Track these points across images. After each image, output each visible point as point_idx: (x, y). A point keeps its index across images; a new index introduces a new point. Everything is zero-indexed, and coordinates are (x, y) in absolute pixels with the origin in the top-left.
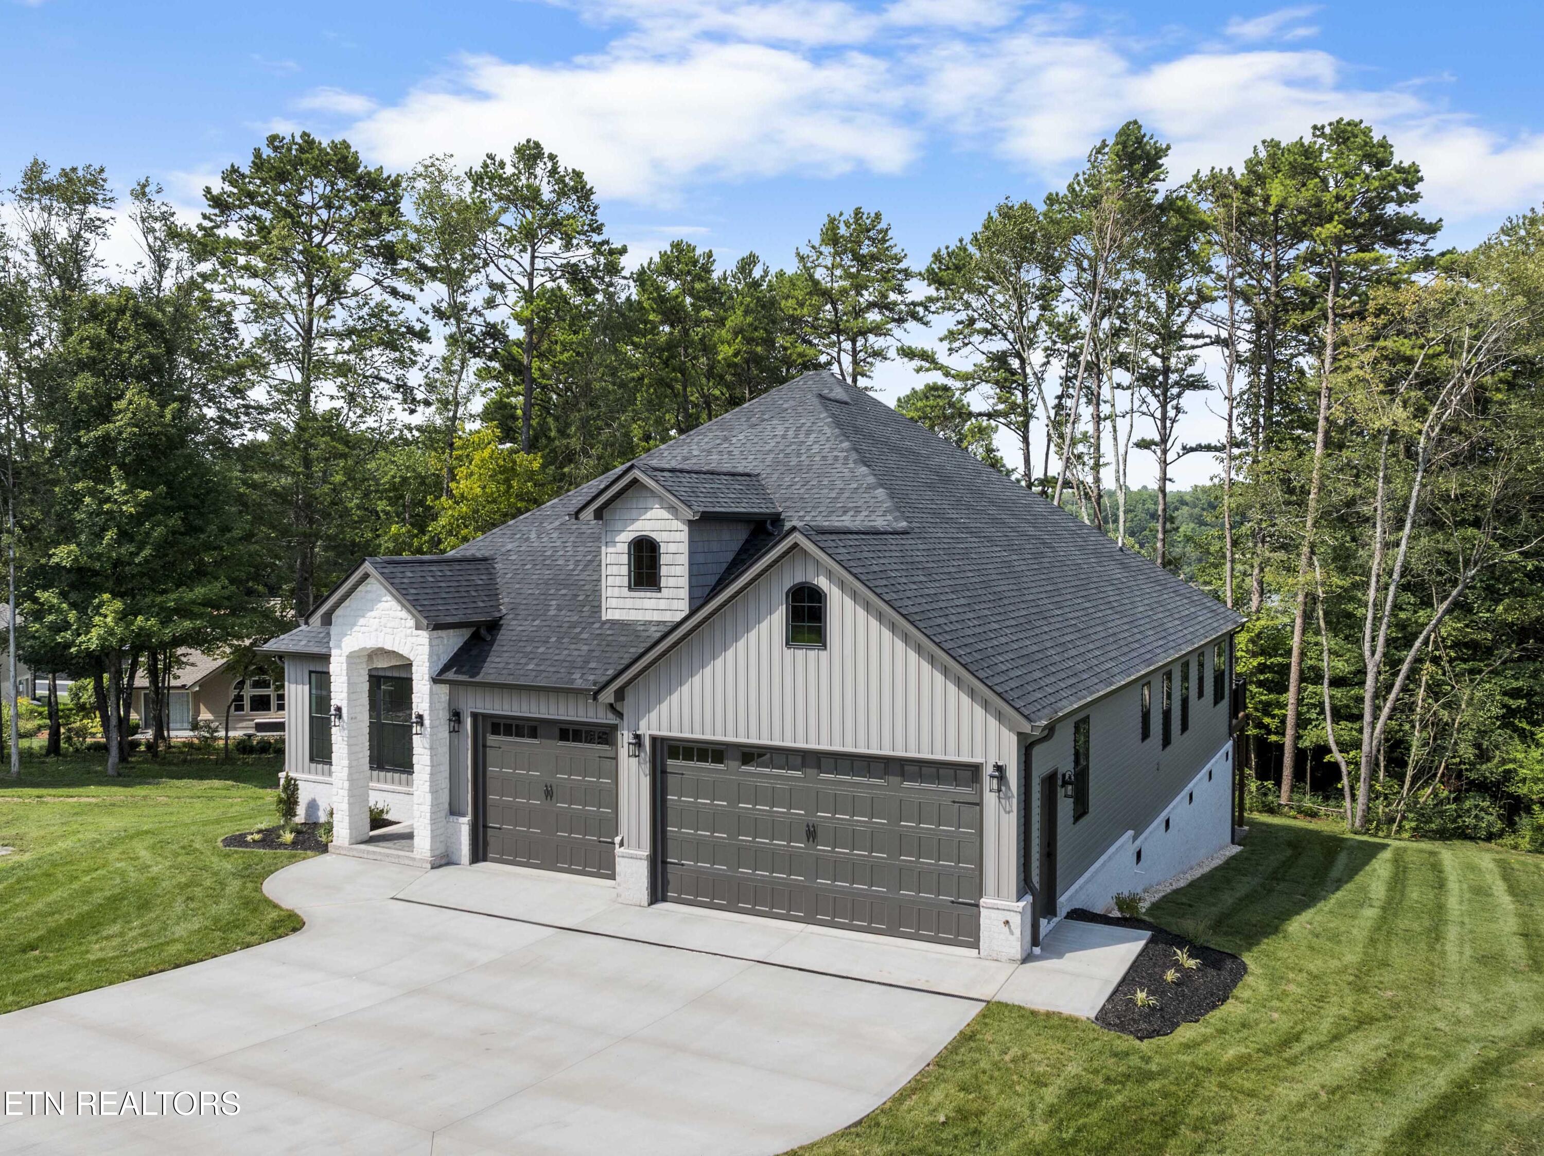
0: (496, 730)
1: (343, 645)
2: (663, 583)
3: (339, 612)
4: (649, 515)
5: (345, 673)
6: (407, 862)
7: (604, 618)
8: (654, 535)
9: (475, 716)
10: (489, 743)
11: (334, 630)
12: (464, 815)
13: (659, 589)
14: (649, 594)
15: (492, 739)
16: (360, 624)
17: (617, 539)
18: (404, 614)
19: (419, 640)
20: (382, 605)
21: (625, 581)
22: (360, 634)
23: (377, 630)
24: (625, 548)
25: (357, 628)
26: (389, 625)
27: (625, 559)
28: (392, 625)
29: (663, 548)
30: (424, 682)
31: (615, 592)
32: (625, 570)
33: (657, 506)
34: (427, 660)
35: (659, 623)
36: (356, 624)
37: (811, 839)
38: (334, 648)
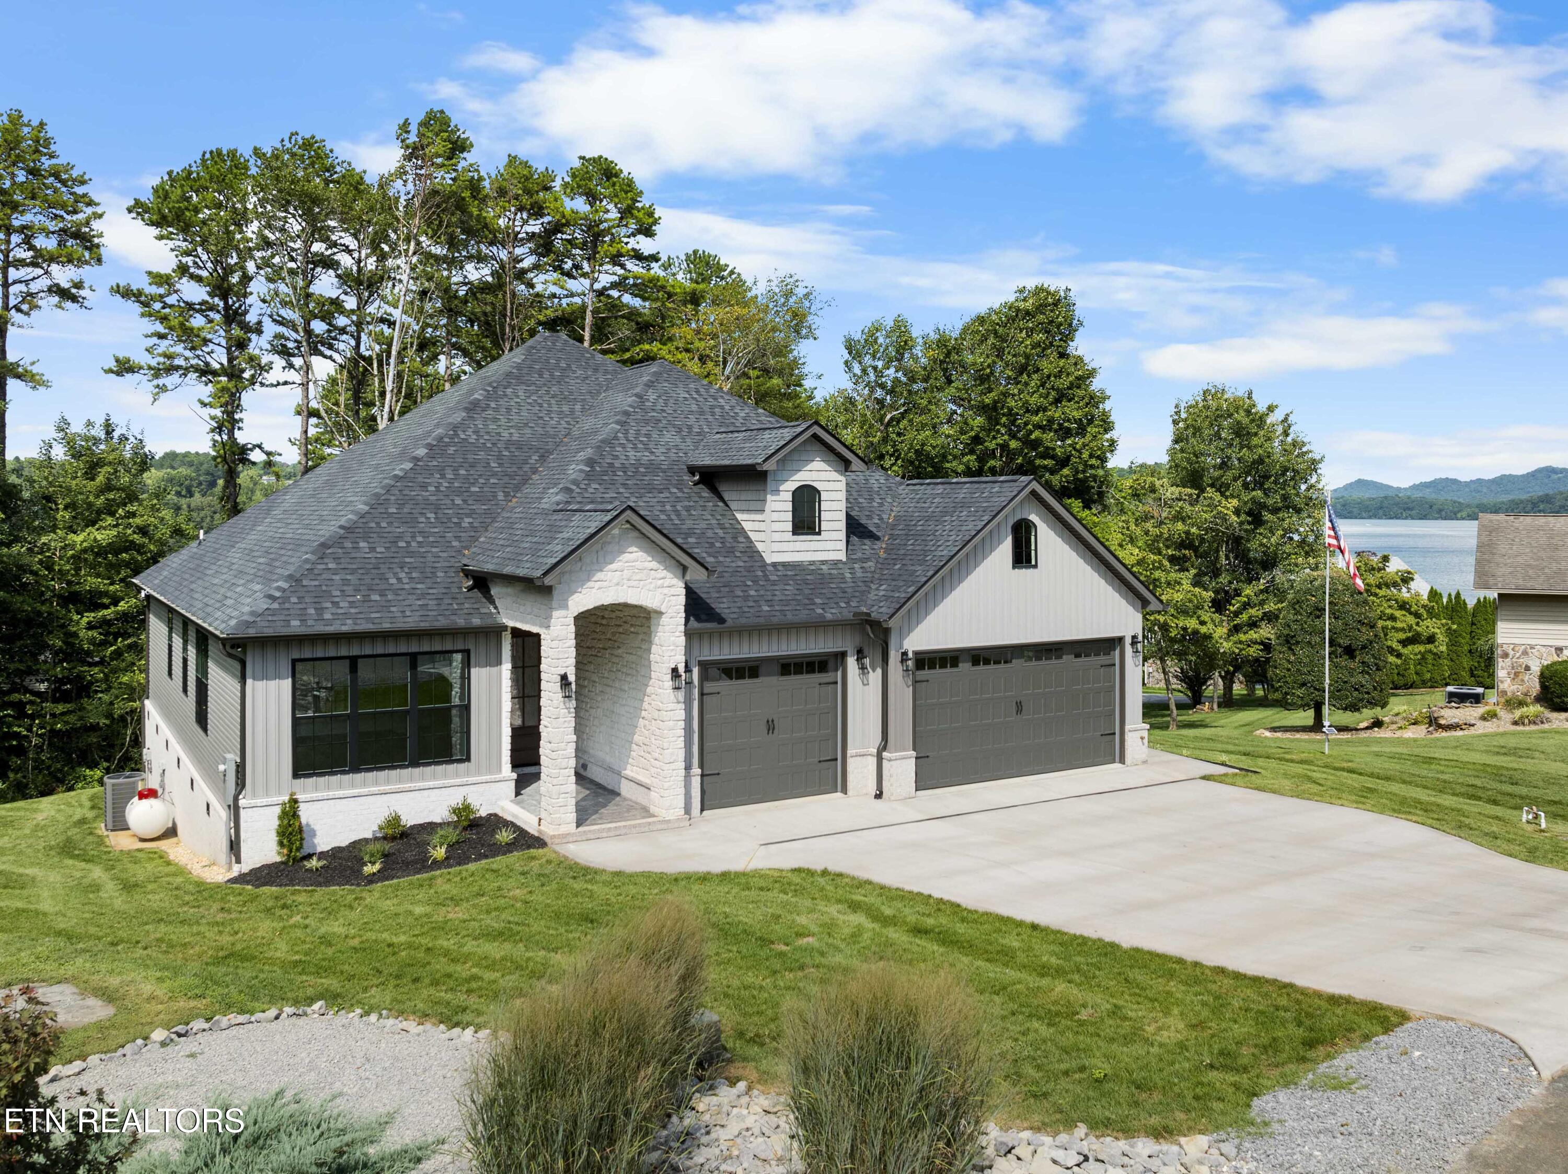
1: (570, 603)
2: (823, 526)
4: (810, 467)
5: (572, 635)
7: (768, 561)
8: (815, 484)
9: (699, 664)
10: (708, 690)
13: (819, 533)
14: (809, 538)
15: (711, 686)
16: (595, 578)
17: (781, 488)
18: (654, 564)
19: (673, 591)
20: (626, 557)
21: (789, 526)
22: (594, 590)
23: (618, 584)
24: (789, 496)
25: (590, 584)
26: (635, 578)
27: (789, 506)
28: (638, 577)
29: (824, 496)
30: (677, 634)
31: (779, 536)
32: (789, 516)
33: (818, 459)
34: (682, 610)
35: (822, 562)
36: (589, 580)
37: (1019, 712)
38: (557, 609)
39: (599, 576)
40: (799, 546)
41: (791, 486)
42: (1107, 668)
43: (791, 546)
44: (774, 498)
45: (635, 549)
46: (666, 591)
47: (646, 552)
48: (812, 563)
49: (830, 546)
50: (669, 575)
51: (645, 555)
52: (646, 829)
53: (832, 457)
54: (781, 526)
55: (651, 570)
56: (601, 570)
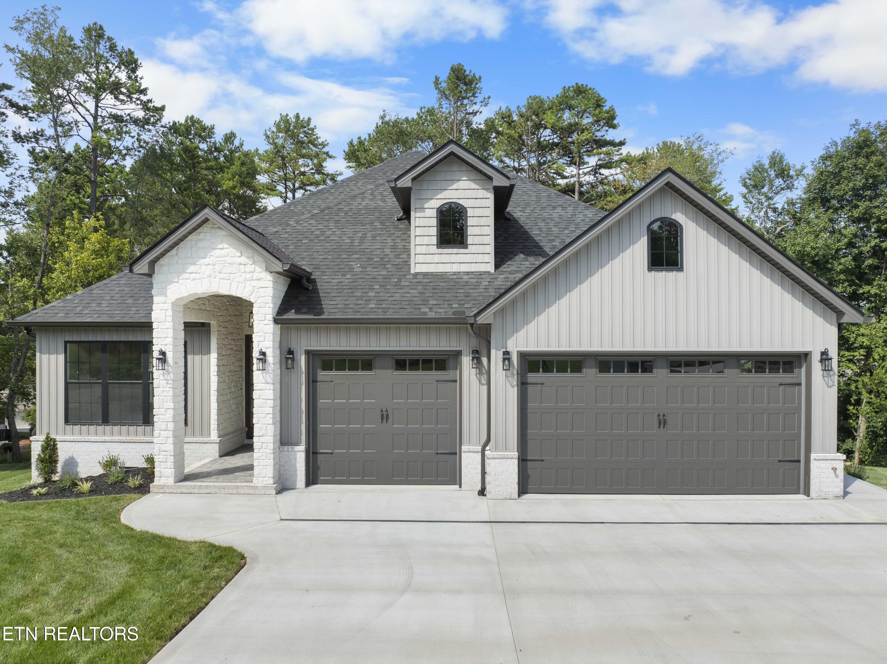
0: (327, 366)
1: (168, 292)
2: (470, 240)
3: (162, 261)
4: (455, 186)
5: (170, 319)
6: (247, 492)
7: (412, 271)
8: (461, 202)
9: (308, 353)
10: (319, 378)
11: (157, 279)
12: (298, 444)
13: (466, 247)
14: (455, 251)
15: (322, 375)
16: (189, 271)
17: (426, 206)
18: (243, 259)
19: (261, 283)
20: (217, 252)
21: (434, 240)
22: (189, 281)
23: (210, 276)
24: (434, 213)
25: (185, 276)
26: (224, 271)
27: (434, 222)
28: (229, 270)
29: (470, 212)
30: (266, 322)
31: (423, 249)
32: (434, 231)
33: (465, 178)
34: (270, 301)
35: (467, 273)
36: (184, 272)
37: (662, 426)
38: (157, 295)
39: (192, 268)
40: (445, 258)
41: (435, 203)
42: (788, 388)
43: (436, 258)
44: (418, 215)
45: (226, 246)
46: (254, 283)
47: (235, 249)
48: (455, 274)
49: (480, 258)
50: (258, 269)
51: (234, 251)
52: (235, 491)
53: (479, 176)
54: (426, 240)
55: (240, 264)
56: (195, 264)
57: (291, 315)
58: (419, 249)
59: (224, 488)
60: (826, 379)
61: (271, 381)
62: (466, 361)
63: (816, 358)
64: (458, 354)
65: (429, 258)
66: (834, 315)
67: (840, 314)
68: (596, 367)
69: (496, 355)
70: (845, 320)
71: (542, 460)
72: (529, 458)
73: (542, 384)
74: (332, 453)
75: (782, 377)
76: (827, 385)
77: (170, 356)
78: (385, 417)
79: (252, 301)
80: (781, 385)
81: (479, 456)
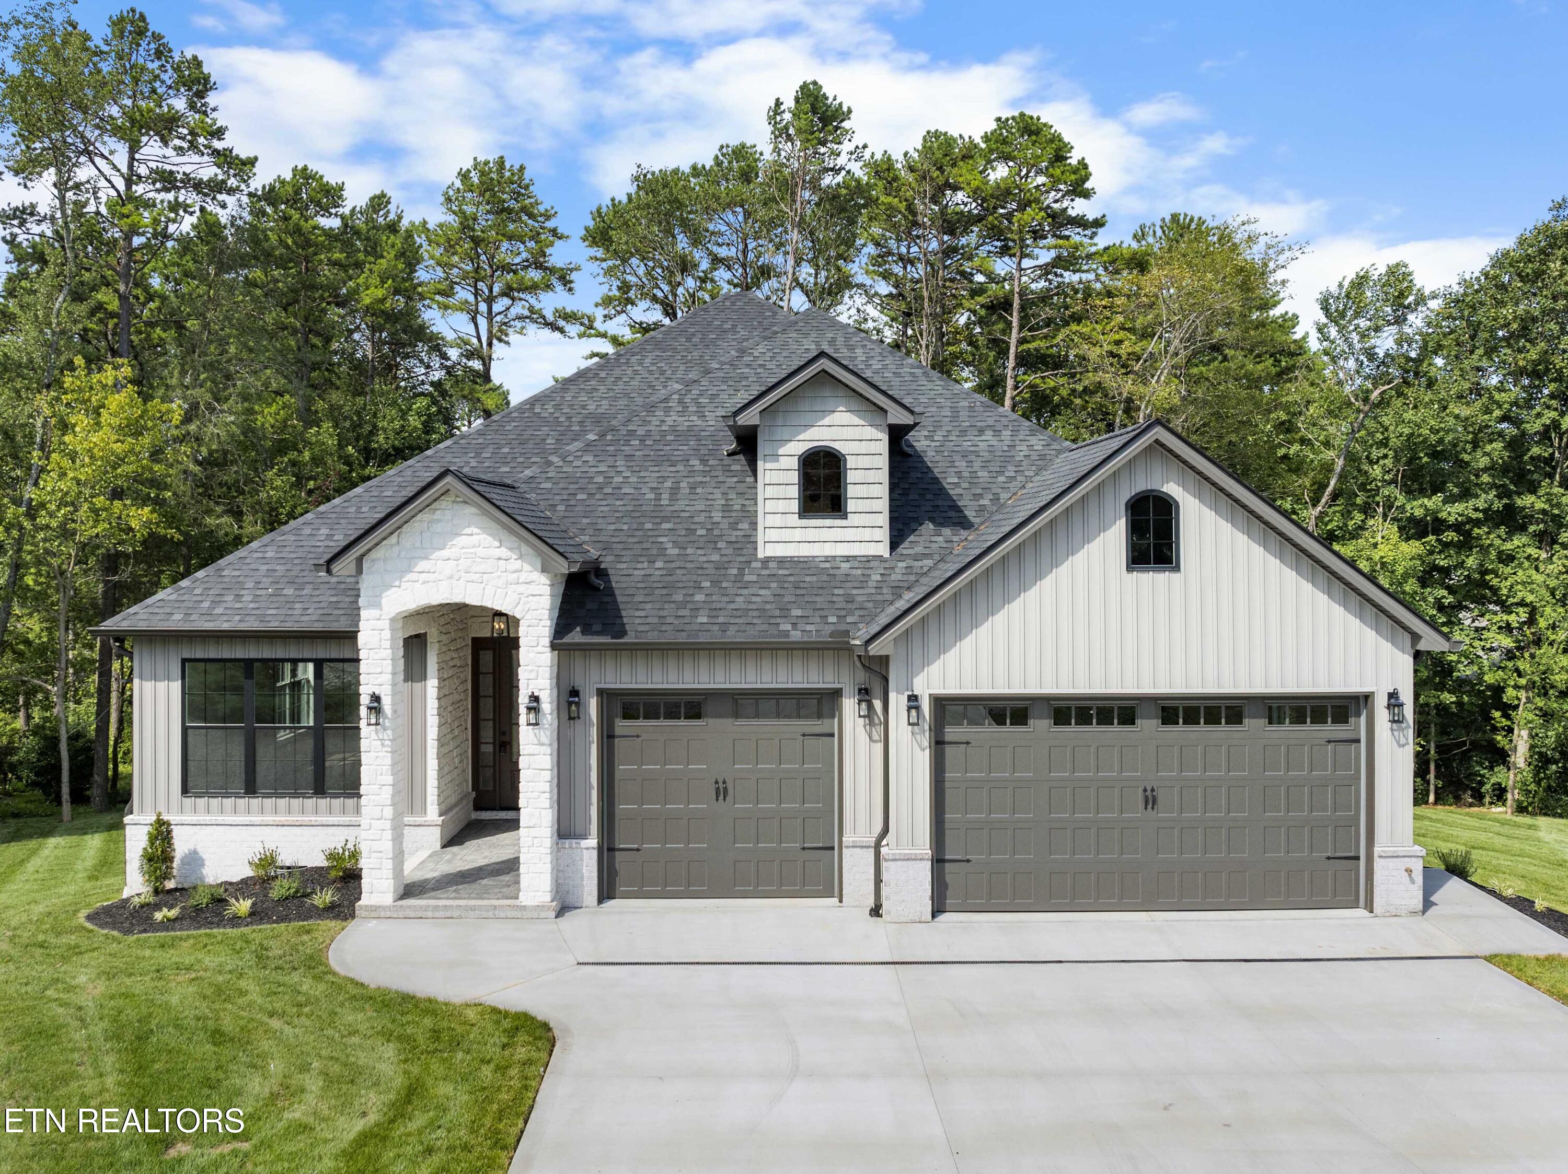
0: (629, 713)
1: (384, 601)
2: (851, 506)
3: (373, 555)
4: (827, 421)
5: (387, 644)
6: (510, 914)
7: (760, 555)
8: (837, 446)
9: (601, 692)
10: (618, 731)
11: (366, 581)
12: (584, 836)
13: (845, 516)
14: (828, 522)
15: (622, 726)
16: (418, 569)
17: (781, 452)
18: (504, 552)
19: (533, 589)
20: (461, 541)
21: (795, 506)
22: (417, 585)
23: (451, 577)
24: (794, 463)
25: (410, 576)
26: (473, 569)
27: (794, 477)
28: (481, 568)
29: (851, 462)
30: (540, 649)
31: (777, 520)
32: (794, 491)
33: (841, 408)
34: (546, 617)
35: (847, 559)
36: (410, 570)
37: (1150, 806)
38: (367, 608)
39: (422, 565)
40: (811, 534)
41: (797, 447)
42: (1341, 747)
43: (798, 535)
44: (769, 465)
45: (476, 530)
46: (521, 588)
47: (490, 535)
48: (827, 559)
49: (867, 534)
50: (527, 567)
51: (490, 539)
52: (490, 914)
53: (865, 406)
54: (781, 506)
55: (499, 559)
56: (426, 558)
57: (576, 636)
58: (771, 520)
59: (473, 909)
60: (1396, 733)
61: (547, 742)
62: (850, 705)
63: (1381, 702)
64: (836, 694)
65: (786, 535)
66: (1407, 638)
67: (1415, 637)
68: (1049, 718)
69: (898, 701)
70: (1422, 646)
71: (968, 861)
72: (947, 857)
73: (968, 743)
74: (638, 850)
75: (1331, 730)
76: (1398, 743)
77: (387, 703)
78: (721, 792)
79: (518, 616)
80: (1329, 742)
81: (871, 853)
